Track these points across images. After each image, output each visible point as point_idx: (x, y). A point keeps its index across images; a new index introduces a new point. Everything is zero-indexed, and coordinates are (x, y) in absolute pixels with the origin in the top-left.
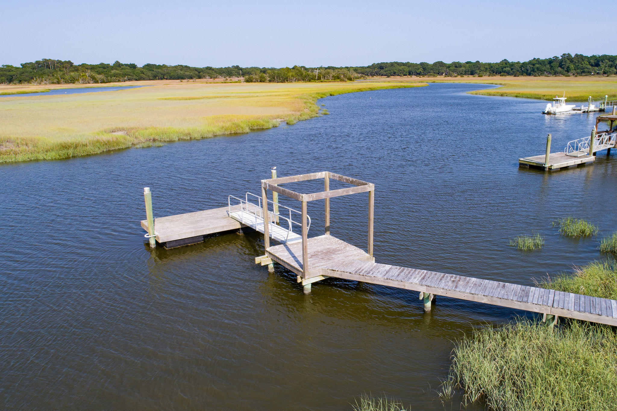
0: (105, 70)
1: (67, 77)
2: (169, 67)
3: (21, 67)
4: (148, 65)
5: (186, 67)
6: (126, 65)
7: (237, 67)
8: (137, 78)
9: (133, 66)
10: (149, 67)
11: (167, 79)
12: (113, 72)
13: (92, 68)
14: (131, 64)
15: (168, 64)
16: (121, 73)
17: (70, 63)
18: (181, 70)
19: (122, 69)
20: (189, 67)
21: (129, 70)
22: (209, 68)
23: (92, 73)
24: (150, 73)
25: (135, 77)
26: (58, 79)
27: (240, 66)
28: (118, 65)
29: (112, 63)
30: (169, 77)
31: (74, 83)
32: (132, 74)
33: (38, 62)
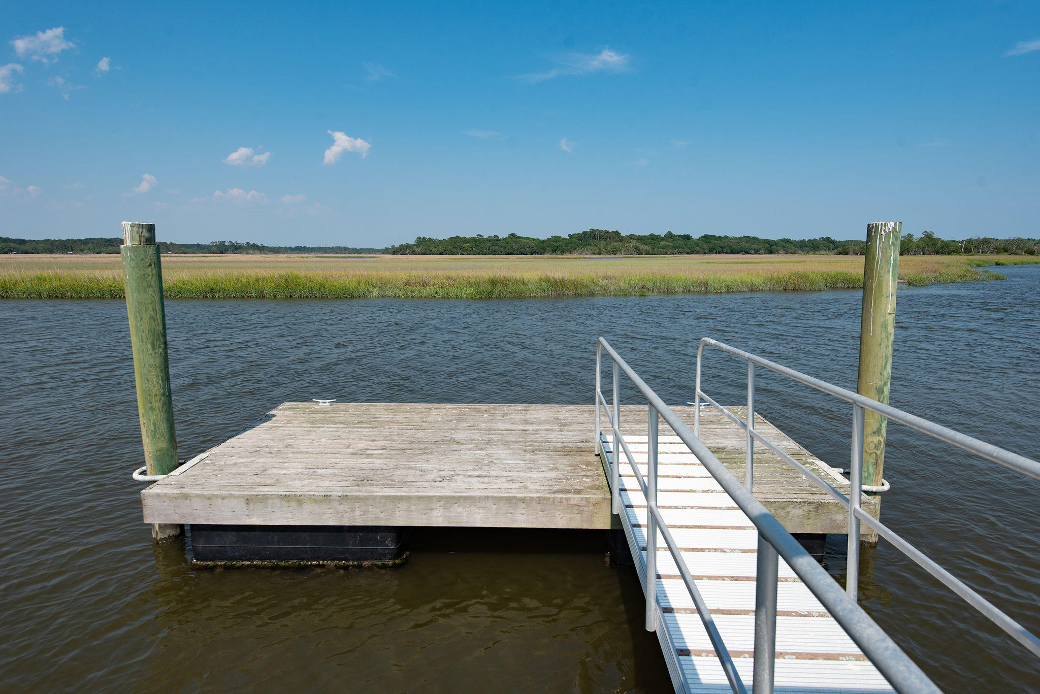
0: (653, 242)
1: (610, 247)
2: (732, 239)
3: (568, 238)
4: (706, 236)
5: (754, 238)
6: (678, 236)
7: (828, 238)
8: (689, 251)
9: (687, 237)
10: (706, 239)
11: (726, 253)
12: (662, 243)
13: (640, 239)
14: (685, 235)
15: (730, 235)
16: (671, 244)
17: (617, 233)
18: (747, 242)
19: (674, 240)
20: (758, 239)
21: (681, 242)
22: (787, 241)
23: (637, 244)
24: (705, 246)
25: (687, 250)
26: (600, 250)
27: (832, 238)
28: (670, 236)
29: (663, 234)
30: (729, 251)
31: (615, 254)
32: (684, 246)
33: (585, 233)
